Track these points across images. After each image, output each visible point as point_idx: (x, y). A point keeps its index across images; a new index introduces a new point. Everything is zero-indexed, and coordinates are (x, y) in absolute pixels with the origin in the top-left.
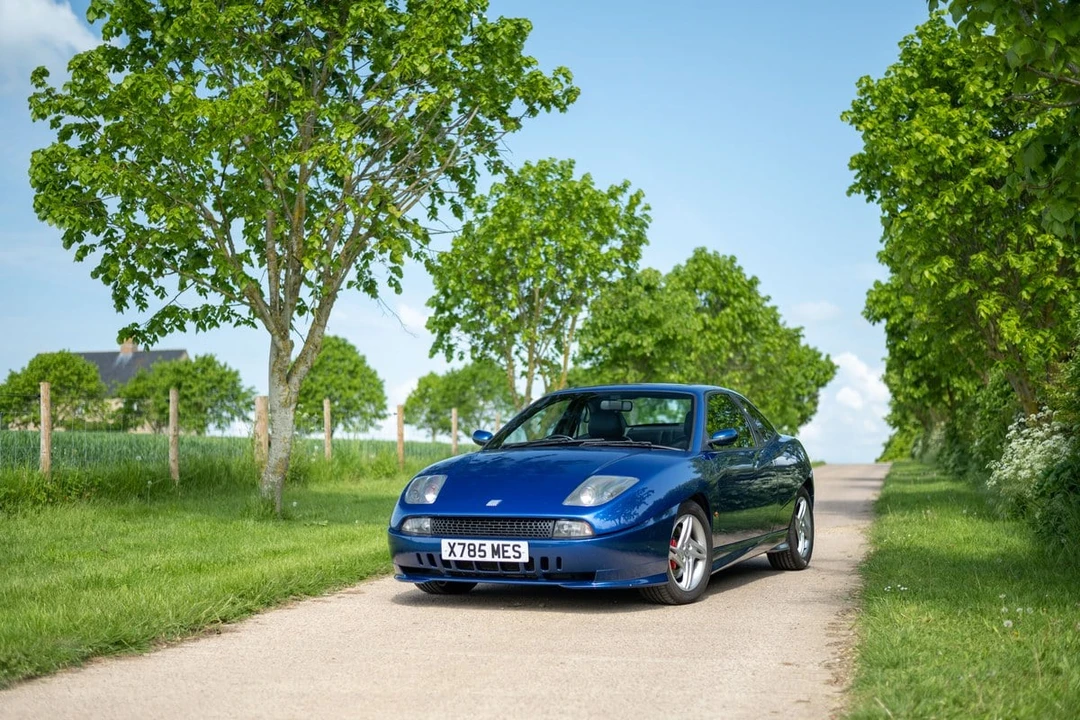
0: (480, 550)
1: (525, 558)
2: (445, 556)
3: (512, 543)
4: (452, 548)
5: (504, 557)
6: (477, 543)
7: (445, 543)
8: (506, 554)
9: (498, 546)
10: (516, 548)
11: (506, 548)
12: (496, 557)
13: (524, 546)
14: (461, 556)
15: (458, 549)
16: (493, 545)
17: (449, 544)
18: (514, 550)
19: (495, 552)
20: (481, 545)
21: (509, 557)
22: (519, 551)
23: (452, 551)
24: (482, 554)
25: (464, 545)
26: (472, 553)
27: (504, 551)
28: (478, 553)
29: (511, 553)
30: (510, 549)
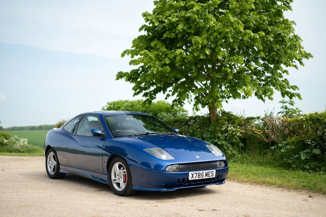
0: (202, 175)
2: (190, 179)
4: (193, 175)
5: (209, 176)
7: (190, 173)
8: (209, 175)
10: (212, 173)
11: (210, 173)
12: (206, 177)
16: (206, 172)
17: (192, 174)
19: (206, 175)
21: (210, 176)
23: (193, 176)
24: (202, 176)
25: (197, 173)
28: (201, 176)
29: (211, 175)
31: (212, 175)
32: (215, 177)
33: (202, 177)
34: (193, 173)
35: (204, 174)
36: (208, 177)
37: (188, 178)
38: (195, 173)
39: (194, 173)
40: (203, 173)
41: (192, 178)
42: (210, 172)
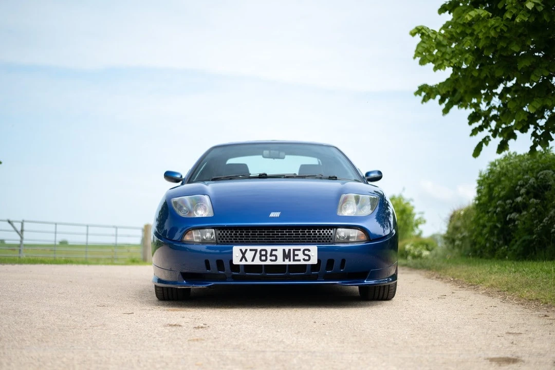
0: (271, 255)
1: (314, 261)
3: (302, 247)
5: (294, 260)
6: (269, 248)
8: (296, 258)
9: (290, 250)
10: (306, 252)
11: (296, 253)
13: (314, 250)
14: (253, 260)
15: (249, 255)
16: (284, 250)
18: (304, 254)
19: (286, 256)
20: (272, 250)
21: (300, 260)
22: (309, 254)
23: (244, 257)
24: (273, 258)
25: (256, 251)
26: (263, 258)
27: (294, 255)
28: (269, 258)
29: (301, 256)
30: (300, 253)
31: (307, 258)
32: (316, 262)
33: (271, 260)
34: (244, 248)
35: (279, 254)
36: (292, 263)
37: (231, 261)
38: (251, 250)
39: (246, 250)
40: (276, 250)
41: (241, 260)
42: (300, 250)
